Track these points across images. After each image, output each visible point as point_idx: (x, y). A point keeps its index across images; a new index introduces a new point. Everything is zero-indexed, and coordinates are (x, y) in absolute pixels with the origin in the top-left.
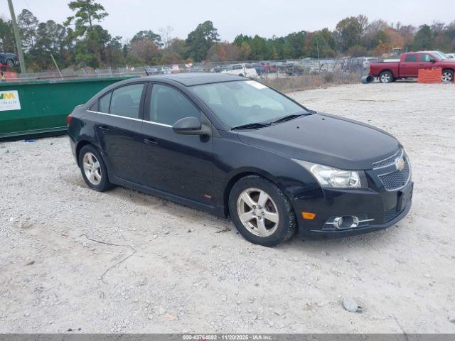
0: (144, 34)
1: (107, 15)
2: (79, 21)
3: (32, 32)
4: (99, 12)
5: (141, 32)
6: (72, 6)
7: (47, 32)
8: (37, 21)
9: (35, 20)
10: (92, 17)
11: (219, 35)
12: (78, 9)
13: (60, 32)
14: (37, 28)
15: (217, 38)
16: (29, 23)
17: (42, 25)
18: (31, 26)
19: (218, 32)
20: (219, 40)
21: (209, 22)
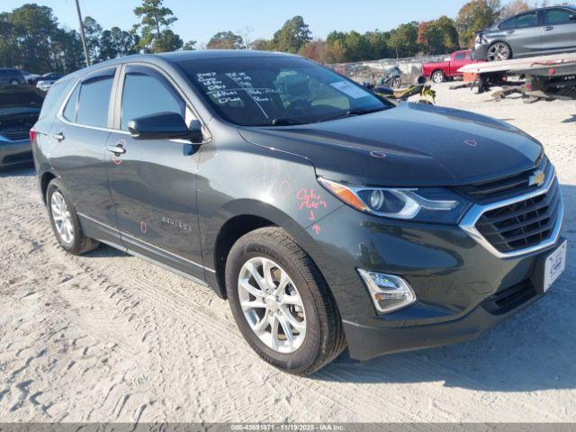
0: (222, 36)
1: (176, 19)
2: (146, 29)
3: (95, 42)
4: (166, 17)
5: (219, 34)
6: (138, 11)
7: (112, 41)
8: (101, 29)
9: (99, 28)
10: (159, 23)
11: (311, 33)
12: (144, 15)
13: (126, 40)
14: (100, 37)
15: (309, 36)
16: (91, 31)
17: (107, 33)
18: (94, 35)
19: (310, 29)
20: (311, 39)
21: (299, 17)
